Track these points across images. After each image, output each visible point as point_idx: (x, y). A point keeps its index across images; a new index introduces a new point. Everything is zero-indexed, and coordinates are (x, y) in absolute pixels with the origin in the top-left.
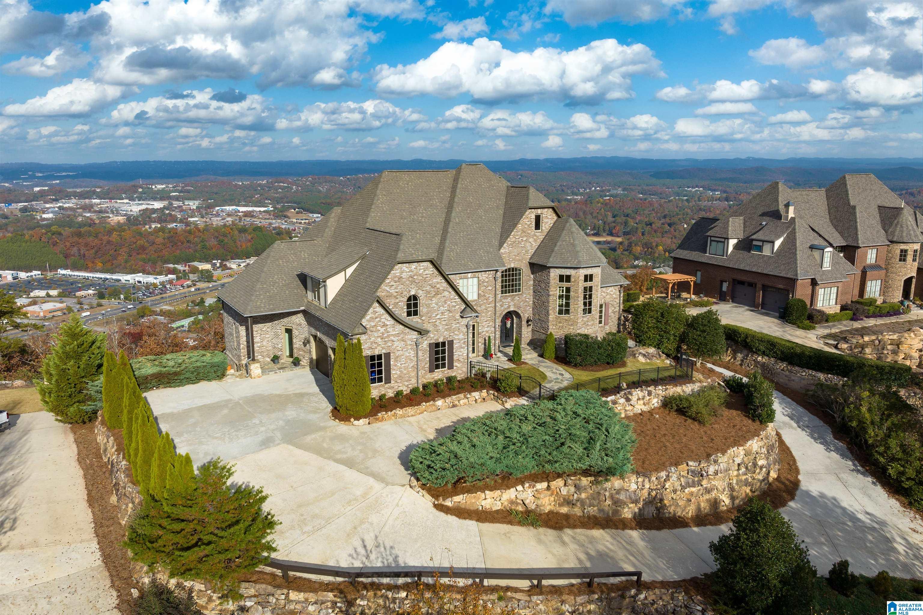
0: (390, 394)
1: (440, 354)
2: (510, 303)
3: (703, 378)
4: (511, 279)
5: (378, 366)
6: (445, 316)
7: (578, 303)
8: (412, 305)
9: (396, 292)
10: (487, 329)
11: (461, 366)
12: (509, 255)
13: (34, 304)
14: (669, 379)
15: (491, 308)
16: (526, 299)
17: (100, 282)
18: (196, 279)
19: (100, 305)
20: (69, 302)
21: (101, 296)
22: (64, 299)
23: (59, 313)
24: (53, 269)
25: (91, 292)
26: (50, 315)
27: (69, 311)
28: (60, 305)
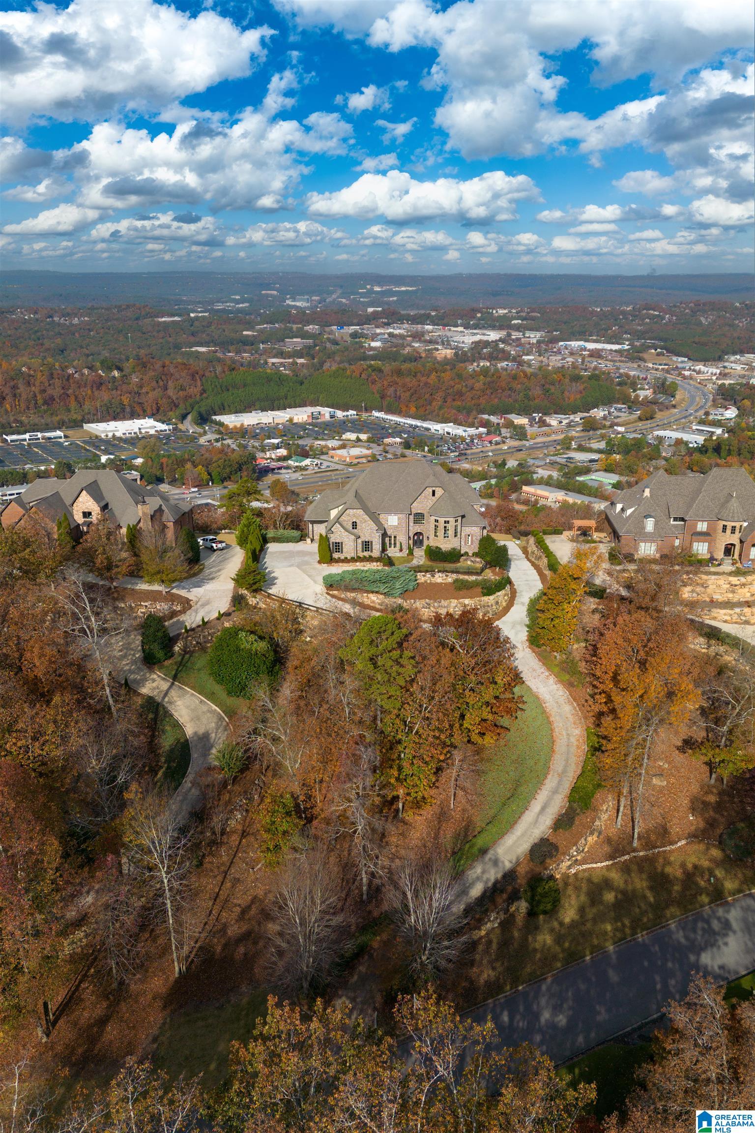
0: (343, 558)
1: (367, 546)
2: (418, 528)
3: (490, 575)
4: (419, 518)
5: (338, 547)
6: (369, 531)
7: (441, 532)
8: (355, 525)
9: (347, 519)
10: (402, 538)
11: (376, 552)
12: (417, 507)
13: (343, 447)
14: (469, 572)
15: (404, 530)
16: (427, 528)
17: (411, 429)
18: (508, 435)
19: (403, 456)
20: (376, 449)
21: (406, 446)
22: (371, 445)
23: (364, 460)
24: (368, 409)
25: (398, 440)
26: (356, 460)
27: (374, 458)
28: (366, 452)
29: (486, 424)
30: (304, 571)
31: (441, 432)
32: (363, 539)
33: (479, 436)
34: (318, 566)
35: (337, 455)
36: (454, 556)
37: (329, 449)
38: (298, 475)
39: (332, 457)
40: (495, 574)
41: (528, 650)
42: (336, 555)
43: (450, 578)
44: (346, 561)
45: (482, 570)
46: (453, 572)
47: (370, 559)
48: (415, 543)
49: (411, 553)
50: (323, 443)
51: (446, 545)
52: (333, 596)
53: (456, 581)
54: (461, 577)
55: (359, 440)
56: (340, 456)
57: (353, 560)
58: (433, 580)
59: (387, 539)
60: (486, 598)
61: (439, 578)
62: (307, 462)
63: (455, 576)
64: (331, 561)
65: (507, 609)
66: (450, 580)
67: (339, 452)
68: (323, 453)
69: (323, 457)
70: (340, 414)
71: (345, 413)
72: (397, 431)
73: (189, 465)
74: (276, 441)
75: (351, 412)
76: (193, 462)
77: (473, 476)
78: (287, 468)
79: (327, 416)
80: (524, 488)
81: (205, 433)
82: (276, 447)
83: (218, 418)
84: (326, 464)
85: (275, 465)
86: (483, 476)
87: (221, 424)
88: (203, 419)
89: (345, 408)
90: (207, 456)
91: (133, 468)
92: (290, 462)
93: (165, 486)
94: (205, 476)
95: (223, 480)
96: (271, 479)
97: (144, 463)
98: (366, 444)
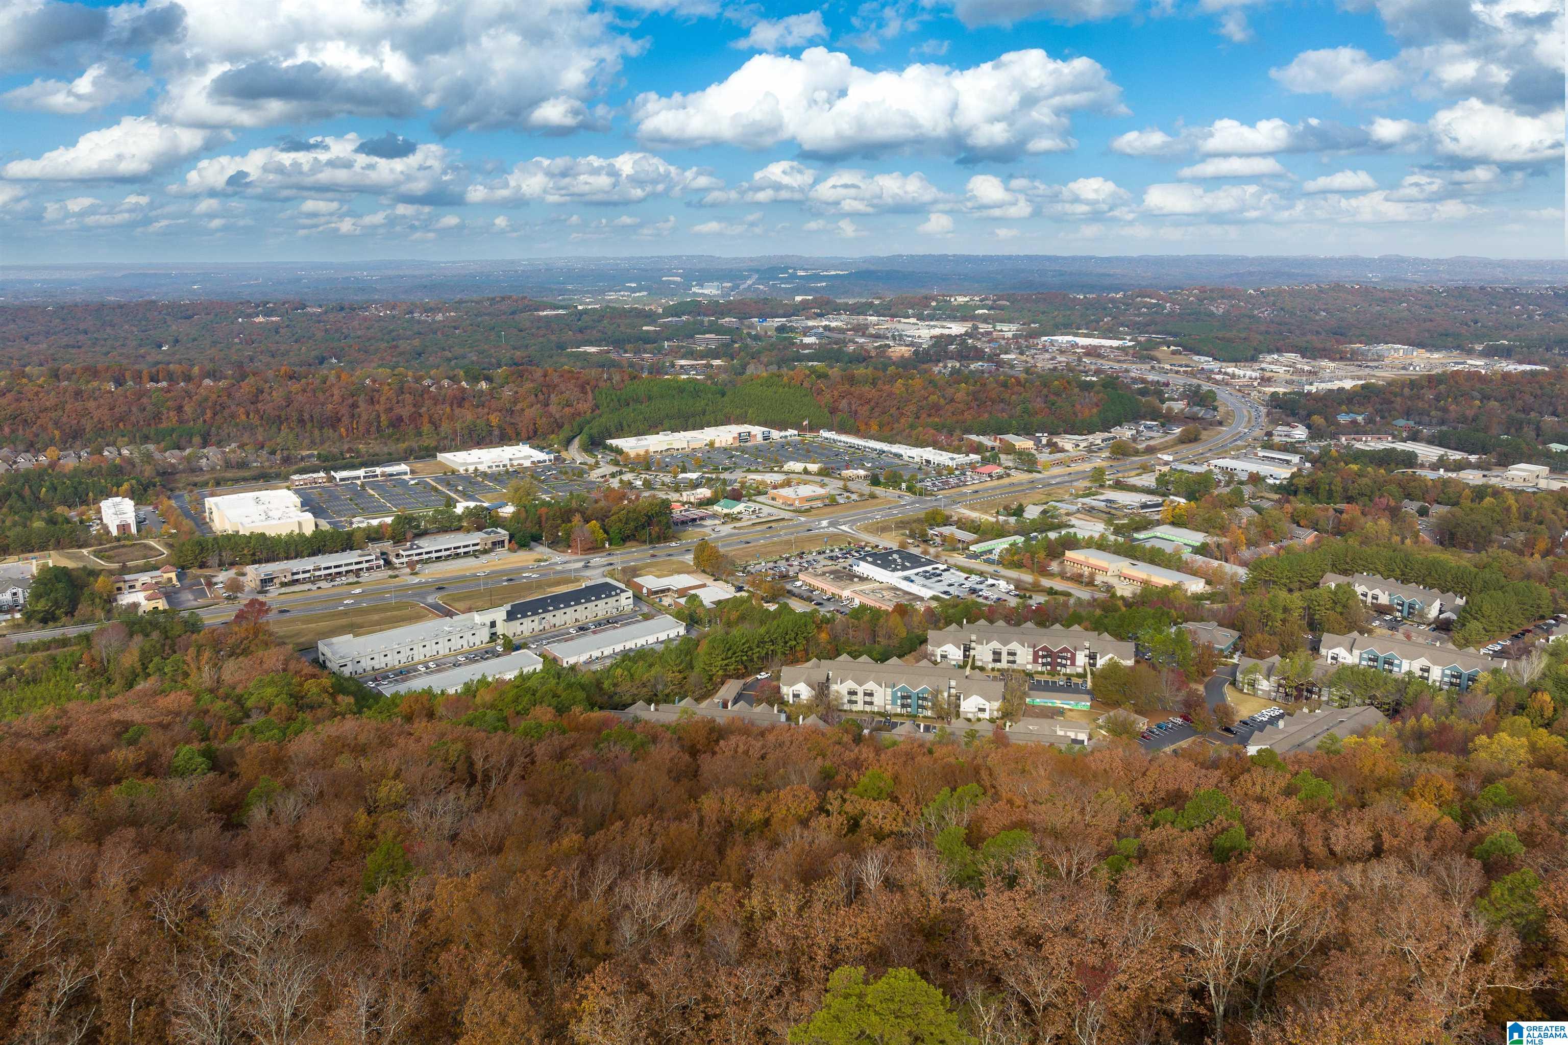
13: (787, 484)
17: (874, 455)
18: (1011, 464)
19: (873, 496)
20: (833, 486)
21: (875, 481)
22: (826, 480)
23: (819, 504)
24: (813, 428)
25: (862, 472)
26: (807, 505)
27: (831, 502)
28: (820, 491)
29: (977, 449)
31: (917, 459)
33: (972, 466)
35: (781, 497)
37: (766, 485)
38: (727, 529)
39: (773, 499)
50: (758, 477)
55: (806, 471)
56: (784, 497)
62: (740, 507)
67: (782, 491)
68: (759, 493)
69: (760, 499)
70: (776, 434)
71: (783, 434)
72: (857, 458)
73: (577, 519)
74: (694, 476)
75: (791, 432)
76: (583, 513)
77: (984, 532)
78: (714, 516)
79: (760, 438)
80: (1068, 554)
81: (597, 465)
82: (695, 485)
83: (614, 442)
84: (766, 510)
85: (696, 513)
86: (1000, 532)
87: (619, 451)
88: (595, 444)
89: (782, 427)
90: (602, 503)
91: (497, 522)
92: (717, 508)
93: (541, 551)
94: (601, 535)
95: (625, 539)
96: (692, 535)
97: (515, 515)
98: (818, 479)
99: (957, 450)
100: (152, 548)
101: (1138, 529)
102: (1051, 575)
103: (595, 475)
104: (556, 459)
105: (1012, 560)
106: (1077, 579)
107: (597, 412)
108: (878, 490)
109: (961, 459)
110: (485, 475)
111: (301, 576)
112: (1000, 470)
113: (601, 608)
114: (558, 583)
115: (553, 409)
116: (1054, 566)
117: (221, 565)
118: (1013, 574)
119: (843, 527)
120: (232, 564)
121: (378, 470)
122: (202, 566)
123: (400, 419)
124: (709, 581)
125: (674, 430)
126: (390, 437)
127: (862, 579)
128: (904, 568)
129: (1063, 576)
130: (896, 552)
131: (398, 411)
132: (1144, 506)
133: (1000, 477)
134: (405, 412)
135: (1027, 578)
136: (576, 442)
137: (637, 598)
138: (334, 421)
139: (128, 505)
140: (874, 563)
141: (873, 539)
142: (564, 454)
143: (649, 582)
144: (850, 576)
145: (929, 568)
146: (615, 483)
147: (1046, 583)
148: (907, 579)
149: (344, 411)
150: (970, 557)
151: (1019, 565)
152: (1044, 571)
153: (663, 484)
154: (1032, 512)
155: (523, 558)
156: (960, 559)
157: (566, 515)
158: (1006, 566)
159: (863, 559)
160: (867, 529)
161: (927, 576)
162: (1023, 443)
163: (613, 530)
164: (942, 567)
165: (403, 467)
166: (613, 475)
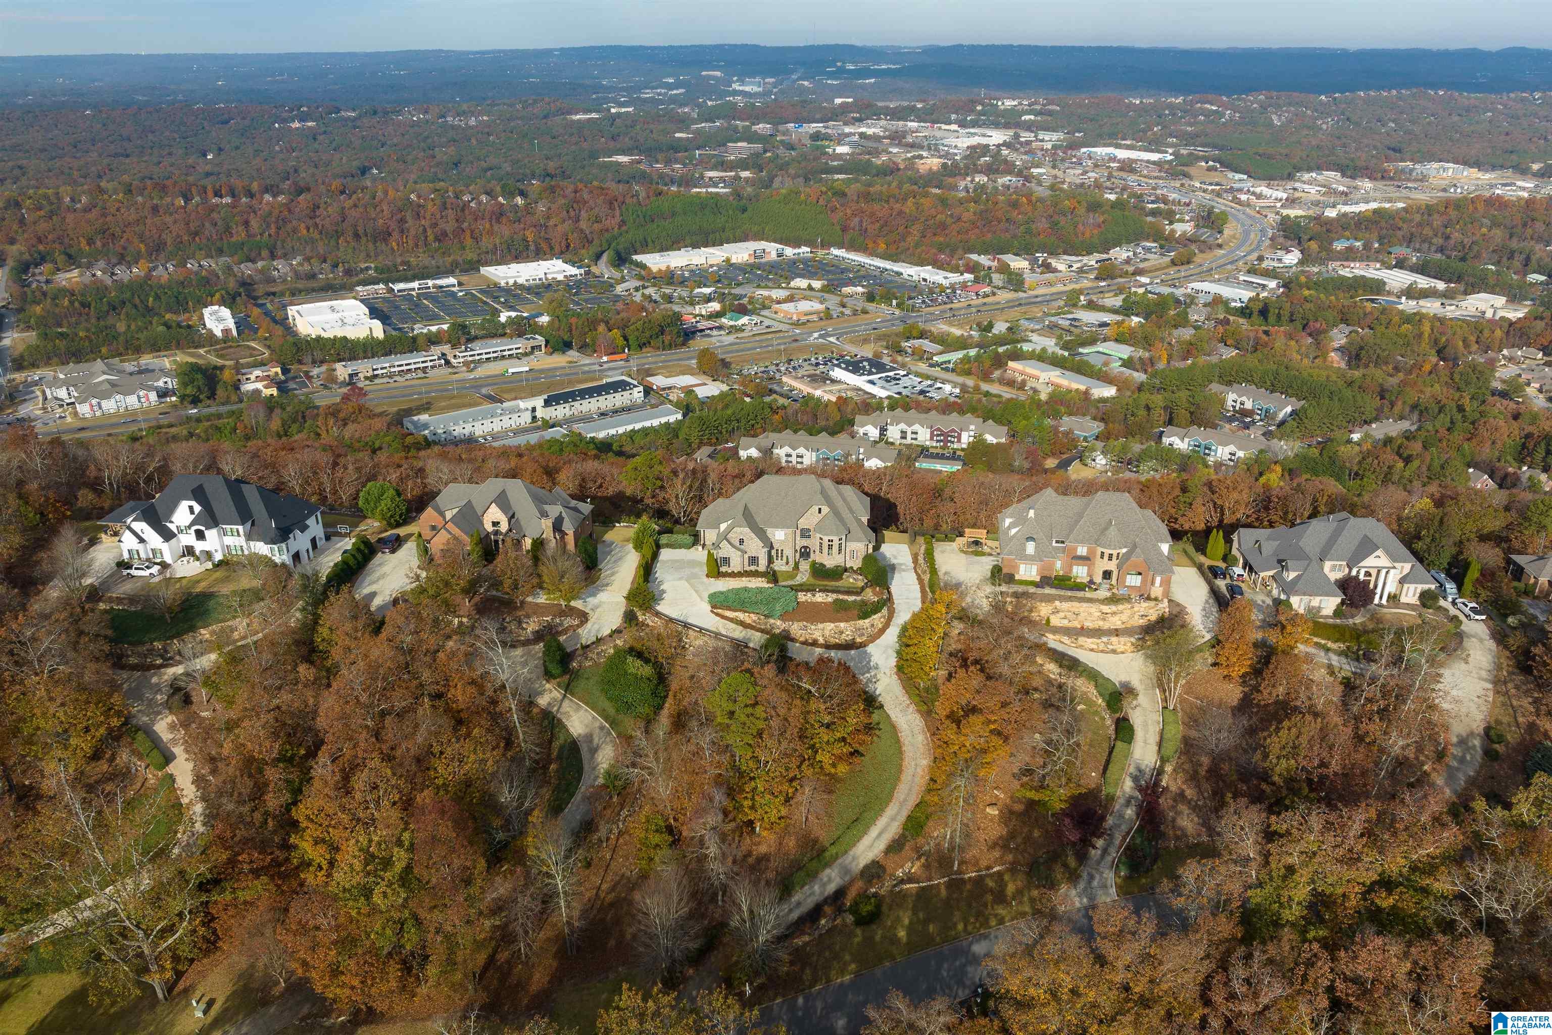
0: (730, 571)
1: (754, 560)
2: (805, 542)
3: (870, 595)
4: (805, 533)
5: (726, 561)
6: (755, 547)
7: (825, 549)
8: (741, 541)
9: (734, 536)
10: (789, 552)
11: (762, 566)
12: (803, 523)
13: (790, 299)
14: (849, 592)
15: (791, 544)
16: (813, 543)
17: (877, 273)
18: (1000, 284)
19: (865, 312)
20: (833, 301)
21: (870, 297)
22: (826, 295)
23: (815, 318)
24: (826, 245)
25: (860, 289)
26: (804, 319)
27: (827, 315)
28: (817, 306)
29: (972, 268)
30: (692, 586)
31: (915, 278)
32: (750, 554)
33: (964, 286)
34: (705, 579)
35: (782, 311)
36: (838, 573)
37: (772, 301)
38: (731, 339)
39: (775, 313)
40: (875, 594)
41: (895, 677)
42: (723, 569)
43: (831, 598)
44: (733, 575)
45: (863, 589)
46: (833, 591)
47: (755, 574)
48: (802, 555)
49: (796, 566)
50: (765, 293)
51: (830, 561)
52: (717, 614)
53: (836, 601)
54: (841, 597)
55: (810, 288)
56: (786, 312)
57: (740, 575)
58: (814, 599)
59: (773, 552)
60: (861, 622)
61: (820, 598)
62: (745, 320)
63: (835, 596)
64: (720, 575)
65: (882, 631)
66: (830, 600)
67: (784, 306)
68: (764, 307)
69: (765, 312)
70: (789, 252)
71: (797, 251)
72: (860, 275)
73: (602, 328)
74: (707, 291)
75: (805, 249)
76: (607, 323)
77: (948, 344)
78: (720, 328)
79: (773, 256)
80: (1010, 364)
81: (623, 280)
82: (708, 299)
83: (638, 258)
84: (767, 322)
85: (703, 325)
86: (962, 344)
87: (643, 266)
88: (621, 260)
89: (796, 243)
90: (623, 315)
91: (537, 329)
92: (724, 320)
93: (573, 354)
94: (621, 342)
95: (641, 346)
96: (699, 343)
97: (550, 323)
98: (819, 294)
99: (955, 270)
100: (254, 349)
101: (1083, 344)
102: (993, 381)
103: (619, 289)
104: (587, 273)
105: (964, 368)
106: (1011, 383)
107: (624, 228)
108: (871, 306)
109: (955, 278)
110: (521, 287)
111: (379, 372)
112: (987, 290)
113: (618, 399)
114: (586, 381)
115: (583, 225)
116: (997, 374)
117: (314, 362)
118: (960, 379)
119: (832, 339)
120: (322, 362)
121: (430, 283)
122: (300, 362)
123: (445, 234)
124: (708, 381)
125: (695, 246)
126: (437, 250)
127: (833, 381)
128: (870, 373)
129: (1001, 381)
130: (868, 360)
131: (442, 225)
132: (1104, 325)
133: (986, 296)
134: (449, 226)
135: (970, 382)
136: (605, 257)
137: (648, 391)
138: (385, 236)
139: (225, 312)
140: (846, 369)
141: (854, 350)
142: (594, 269)
143: (658, 381)
144: (825, 379)
145: (891, 374)
146: (638, 297)
147: (985, 387)
148: (872, 382)
149: (393, 225)
150: (931, 366)
151: (968, 373)
152: (986, 377)
153: (680, 298)
154: (1000, 328)
155: (559, 360)
156: (923, 367)
157: (593, 324)
158: (959, 374)
159: (838, 366)
160: (852, 342)
161: (888, 380)
162: (1018, 263)
163: (632, 339)
164: (902, 373)
165: (452, 280)
166: (637, 289)
